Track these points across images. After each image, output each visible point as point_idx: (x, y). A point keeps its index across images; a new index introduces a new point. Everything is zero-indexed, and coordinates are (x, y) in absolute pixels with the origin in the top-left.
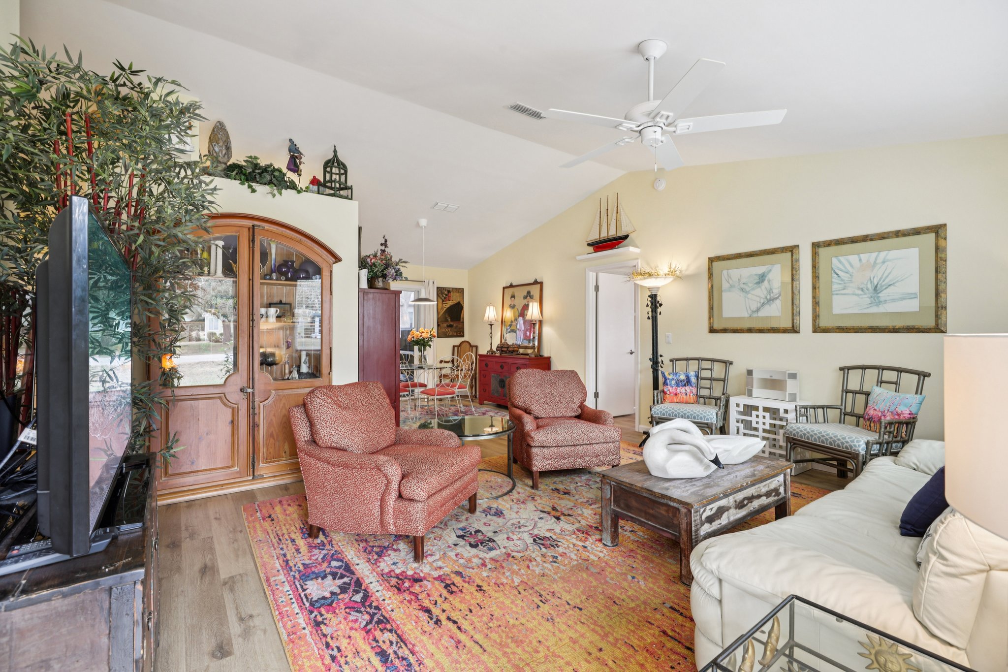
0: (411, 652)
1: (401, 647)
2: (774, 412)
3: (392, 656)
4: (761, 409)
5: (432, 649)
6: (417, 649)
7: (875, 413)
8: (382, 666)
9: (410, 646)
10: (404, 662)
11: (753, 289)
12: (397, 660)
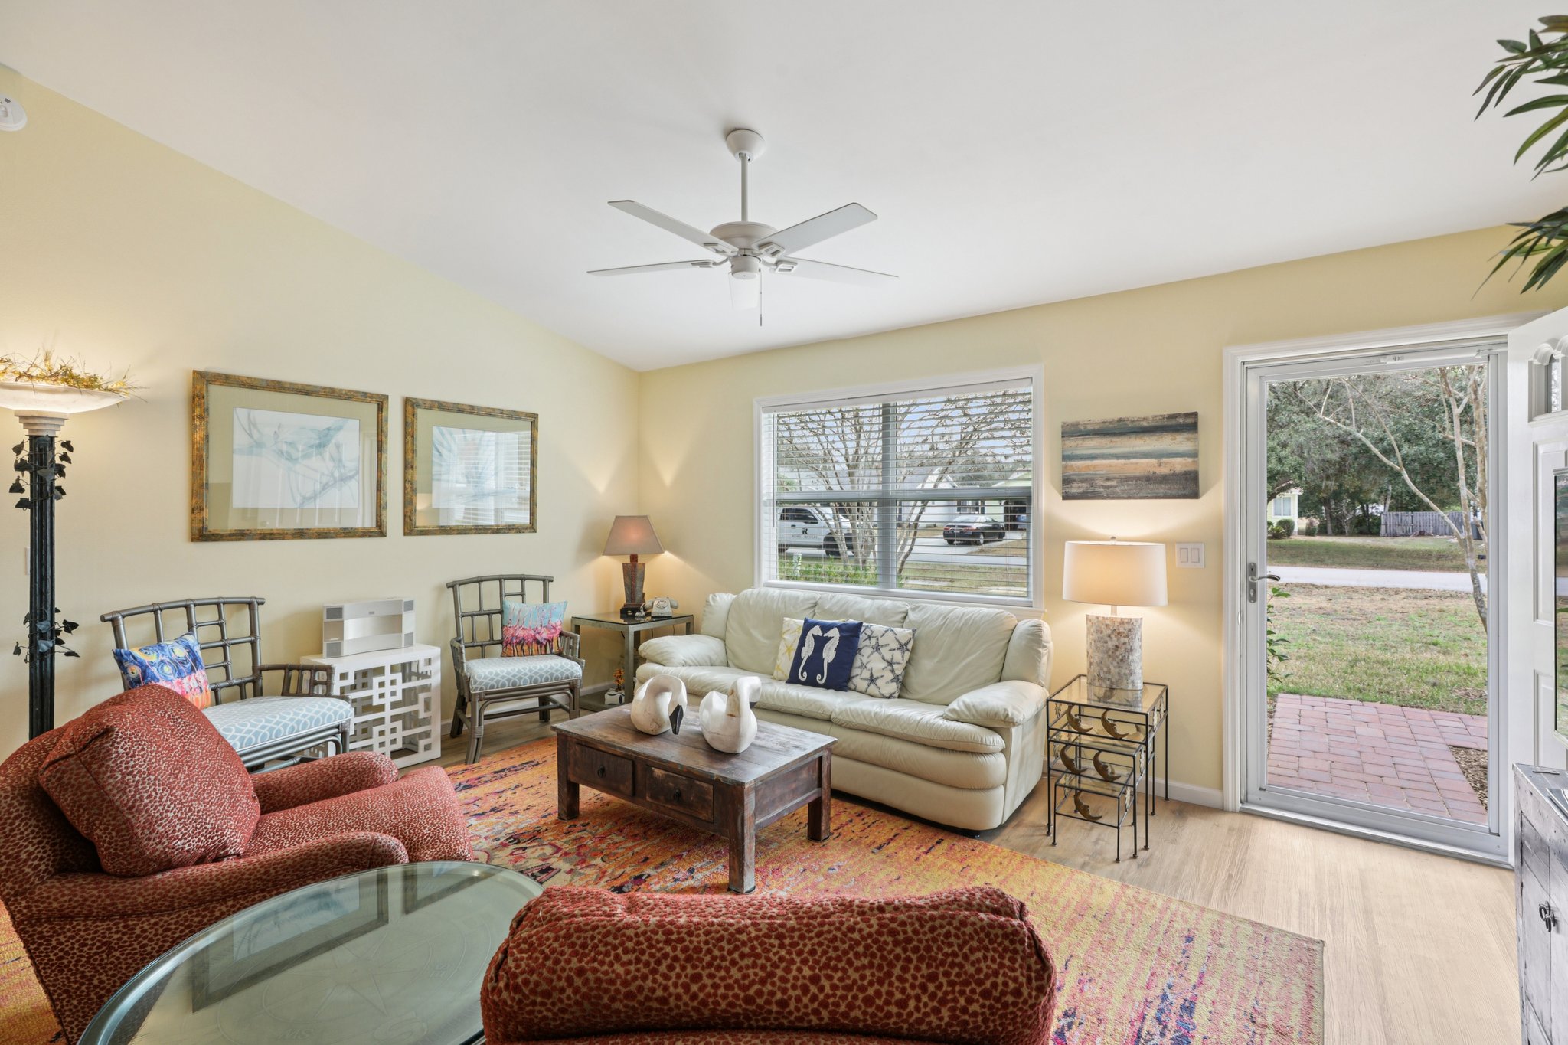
0: (1144, 1018)
1: (1149, 1033)
2: (406, 670)
3: (1169, 1035)
4: (388, 670)
5: (1117, 1001)
6: (1134, 1015)
7: (526, 633)
8: (1193, 1037)
9: (1137, 1025)
10: (1163, 1017)
11: (306, 456)
12: (1169, 1026)
